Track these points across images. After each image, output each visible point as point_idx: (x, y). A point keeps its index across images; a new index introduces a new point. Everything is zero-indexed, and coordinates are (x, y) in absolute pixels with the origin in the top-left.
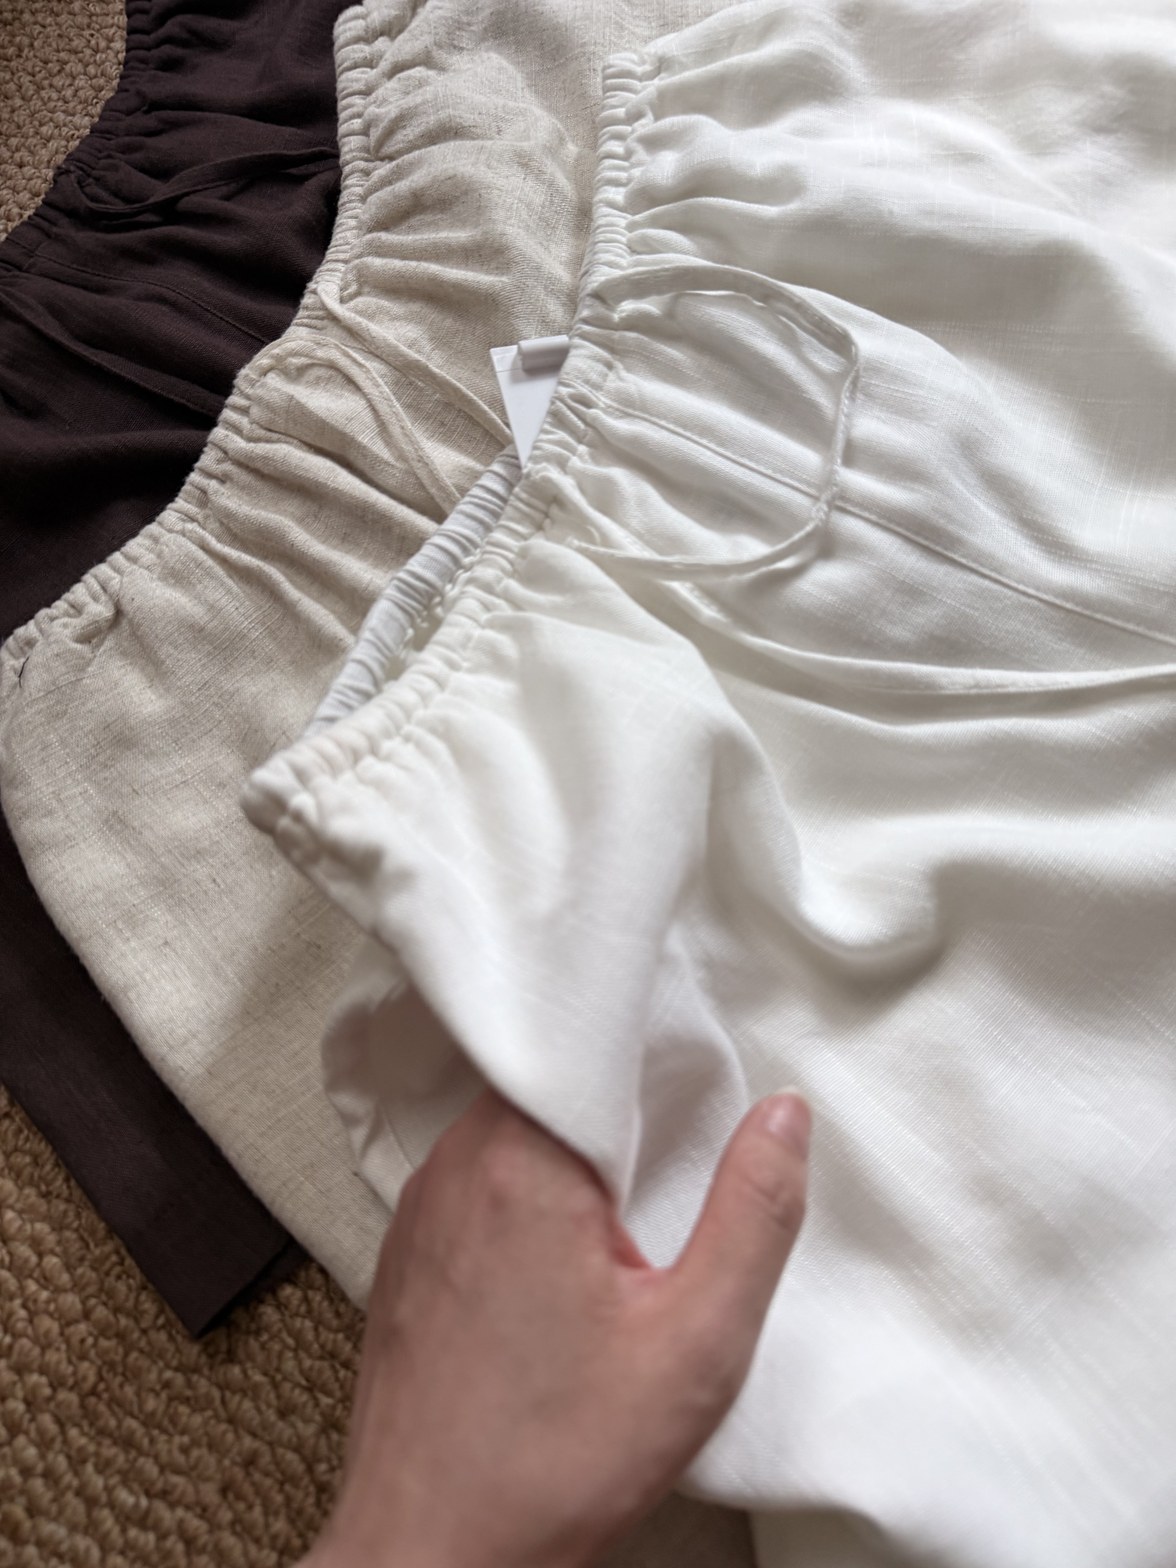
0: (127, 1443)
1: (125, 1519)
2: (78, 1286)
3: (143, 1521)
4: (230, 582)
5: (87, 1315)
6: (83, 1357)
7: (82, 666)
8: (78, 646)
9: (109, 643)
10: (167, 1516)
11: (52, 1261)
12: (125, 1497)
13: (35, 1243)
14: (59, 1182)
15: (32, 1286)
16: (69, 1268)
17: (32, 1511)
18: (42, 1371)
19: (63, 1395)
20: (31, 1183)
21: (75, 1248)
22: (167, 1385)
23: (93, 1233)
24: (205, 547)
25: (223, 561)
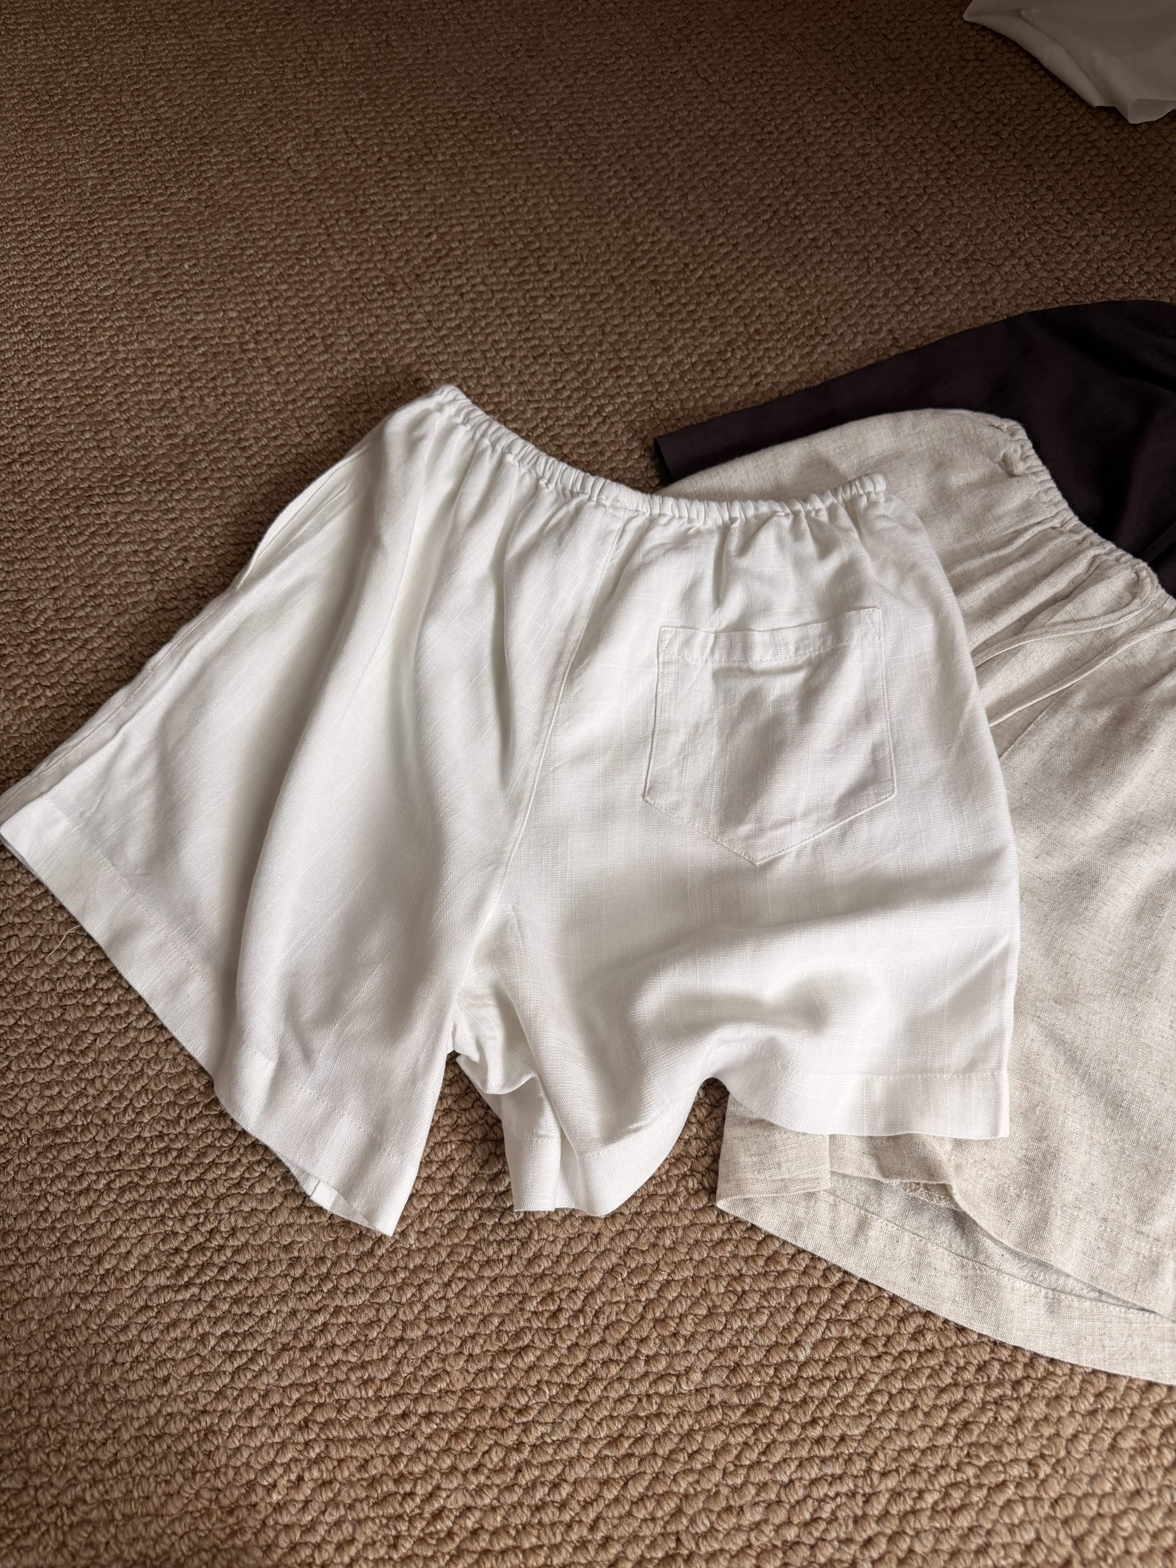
3: (598, 412)
5: (682, 409)
6: (667, 404)
7: (991, 456)
8: (1001, 454)
9: (1000, 470)
11: (710, 401)
12: (609, 409)
15: (703, 392)
16: (704, 406)
18: (668, 390)
19: (656, 395)
21: (711, 410)
22: (642, 431)
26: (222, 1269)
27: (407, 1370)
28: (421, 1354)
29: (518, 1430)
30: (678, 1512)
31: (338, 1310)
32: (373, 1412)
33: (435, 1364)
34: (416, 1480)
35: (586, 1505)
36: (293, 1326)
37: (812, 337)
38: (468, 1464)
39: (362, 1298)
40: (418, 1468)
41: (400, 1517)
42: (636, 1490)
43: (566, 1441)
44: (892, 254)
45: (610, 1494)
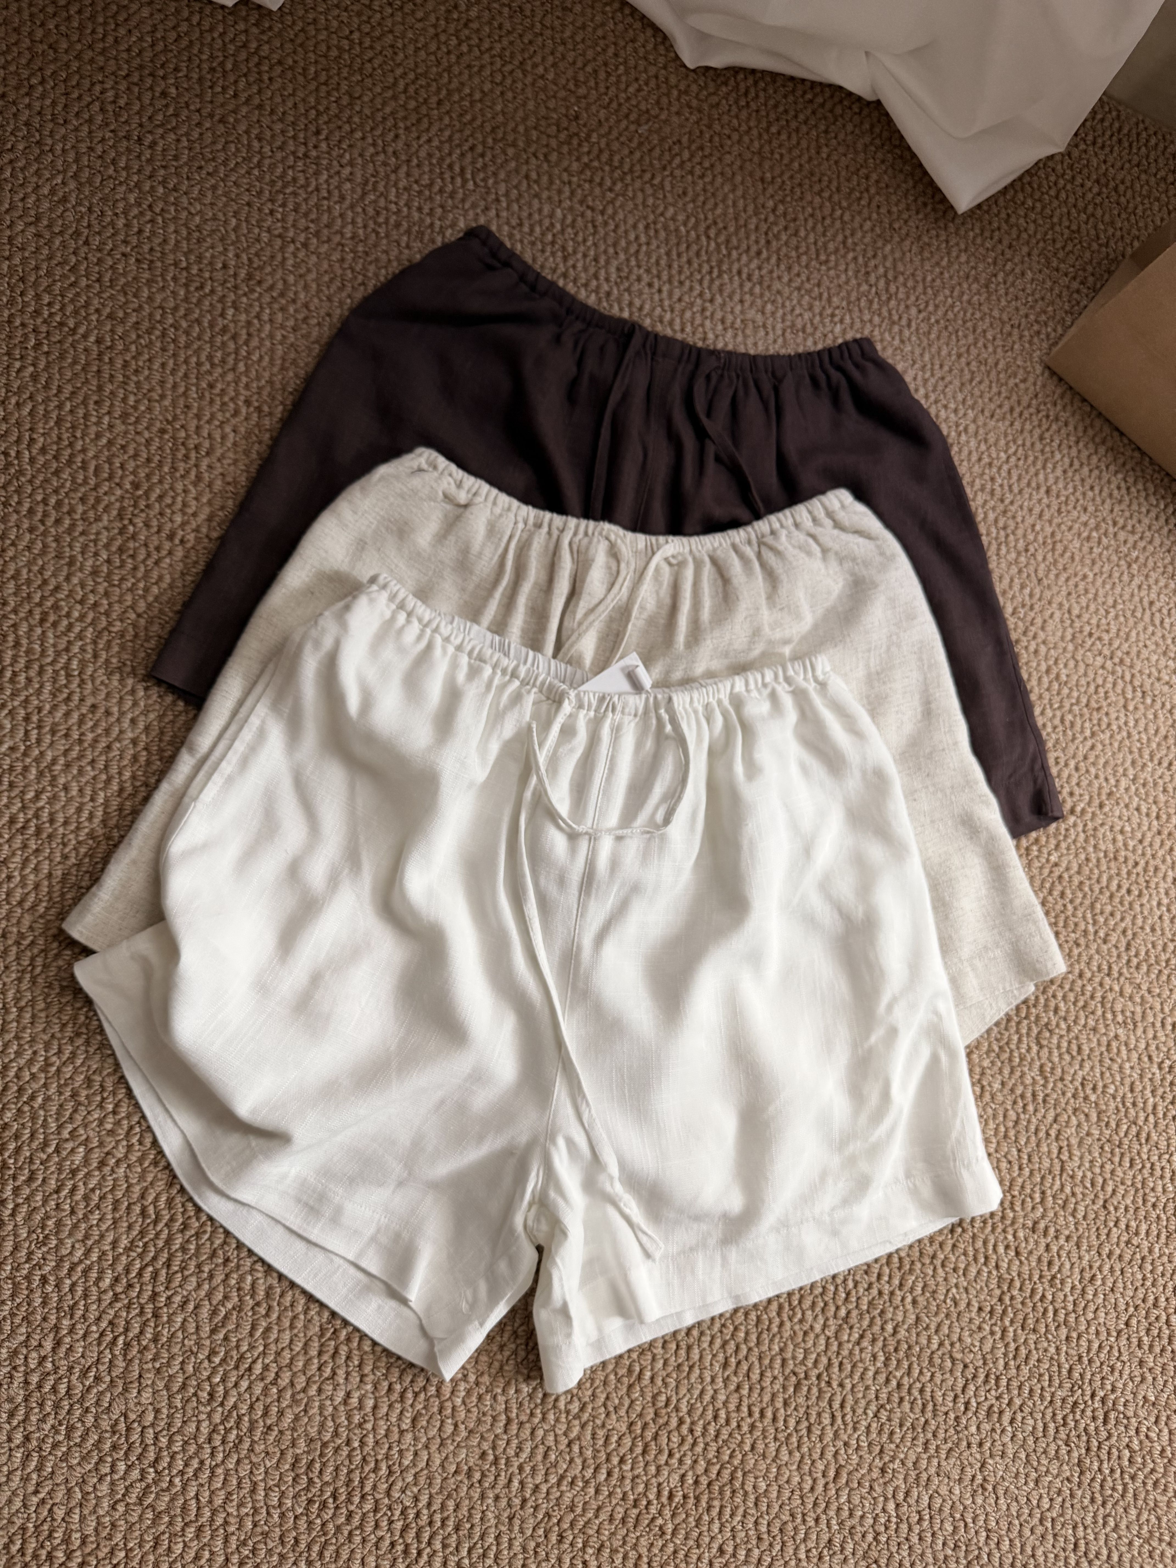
0: (96, 656)
1: (66, 667)
2: (149, 606)
3: (68, 676)
4: (496, 558)
5: (139, 616)
6: (122, 621)
7: (433, 499)
8: (440, 493)
9: (447, 508)
10: (74, 686)
11: (155, 590)
12: (75, 664)
13: (161, 578)
14: (189, 578)
15: (141, 585)
16: (156, 599)
17: (55, 625)
18: (110, 604)
19: (103, 618)
20: (185, 564)
21: (165, 598)
22: (124, 664)
23: (174, 604)
24: (511, 537)
25: (506, 550)
26: (431, 1523)
27: (589, 1453)
28: (589, 1437)
29: (674, 1415)
30: (784, 1361)
31: (521, 1468)
32: (591, 1491)
33: (601, 1433)
34: (645, 1494)
35: (738, 1408)
36: (503, 1503)
37: (187, 457)
38: (663, 1458)
39: (528, 1447)
40: (641, 1488)
41: (653, 1519)
42: (755, 1376)
43: (702, 1392)
44: (182, 312)
45: (745, 1392)
